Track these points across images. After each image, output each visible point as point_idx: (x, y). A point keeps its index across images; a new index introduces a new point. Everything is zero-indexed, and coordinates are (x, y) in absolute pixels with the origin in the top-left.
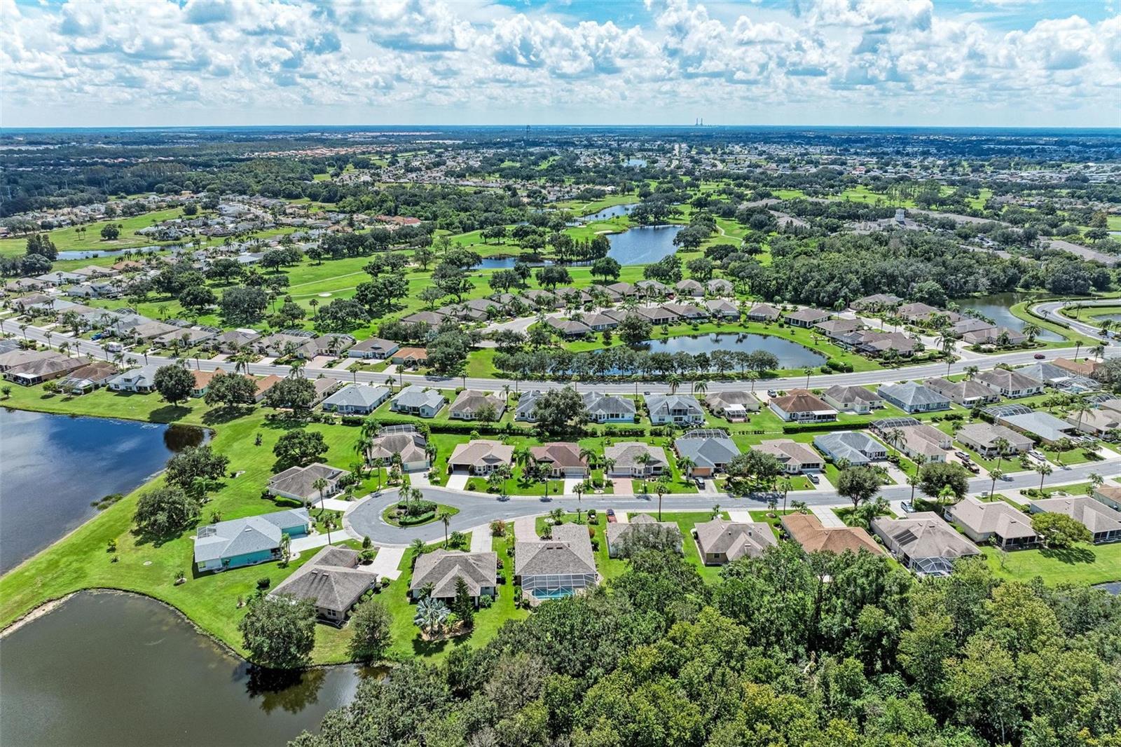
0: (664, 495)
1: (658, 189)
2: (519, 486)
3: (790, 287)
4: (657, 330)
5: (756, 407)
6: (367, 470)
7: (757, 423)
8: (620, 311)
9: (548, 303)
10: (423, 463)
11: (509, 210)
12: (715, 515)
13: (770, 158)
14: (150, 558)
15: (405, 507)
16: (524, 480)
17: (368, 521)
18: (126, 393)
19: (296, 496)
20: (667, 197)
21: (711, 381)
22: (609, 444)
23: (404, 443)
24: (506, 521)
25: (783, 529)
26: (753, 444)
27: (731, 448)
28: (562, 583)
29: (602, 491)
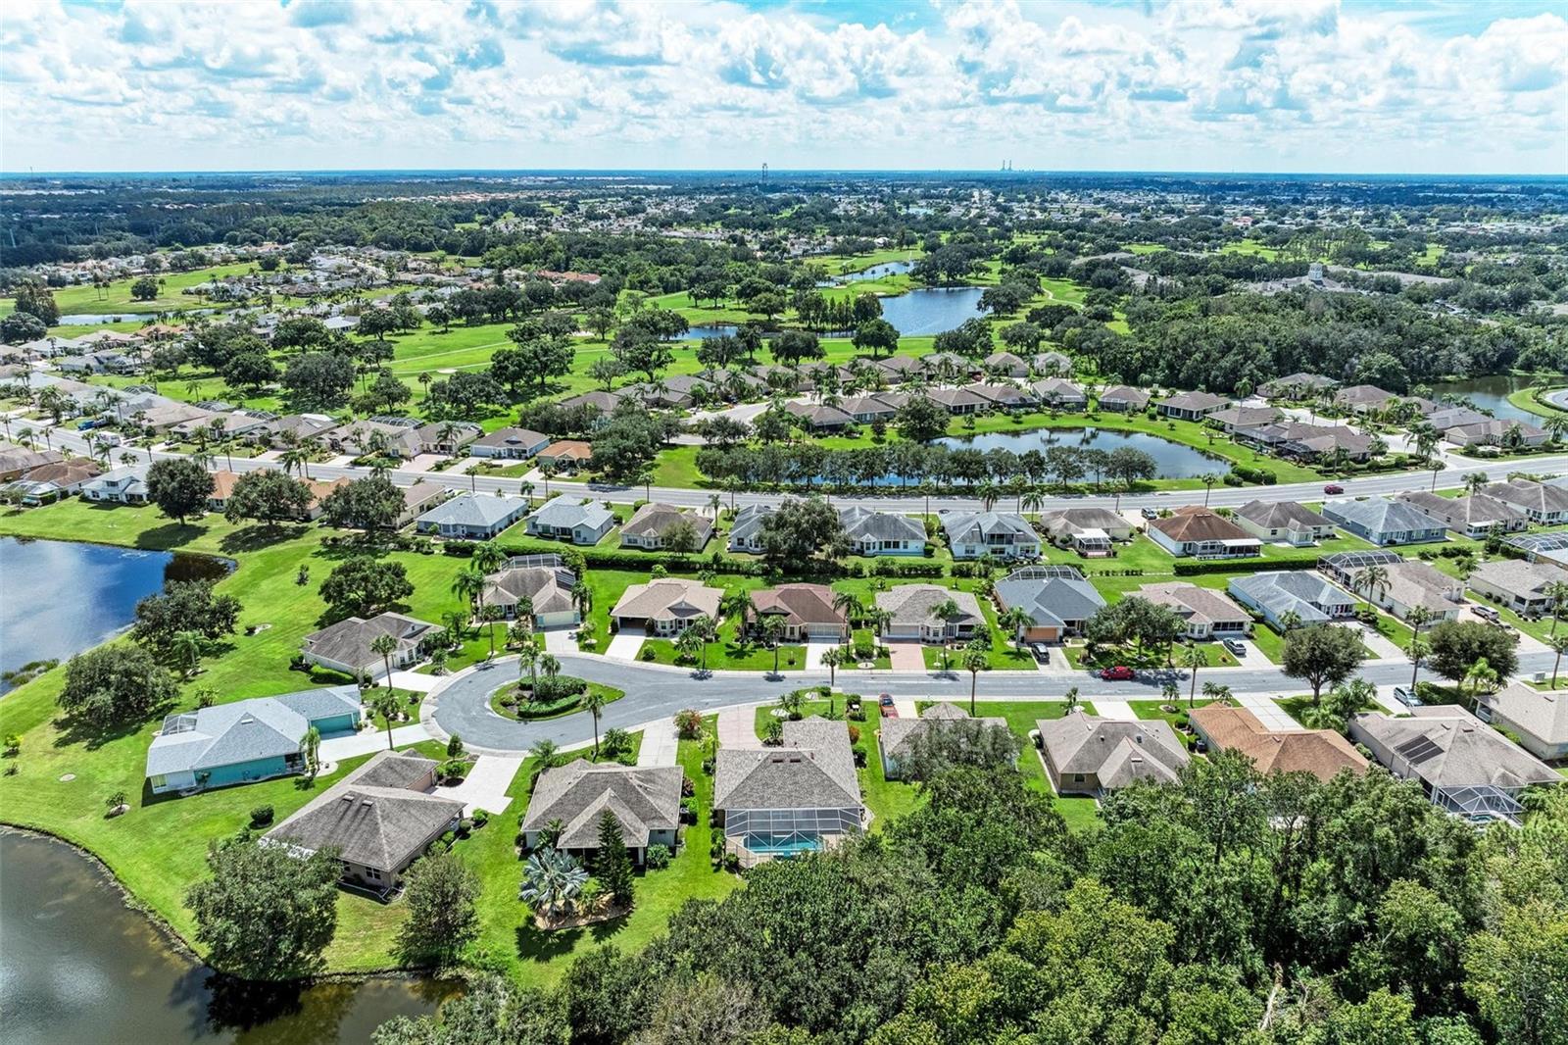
0: (980, 673)
1: (952, 240)
2: (728, 654)
3: (1162, 363)
4: (957, 422)
5: (1125, 534)
6: (476, 625)
7: (1128, 559)
8: (898, 396)
9: (787, 384)
10: (569, 615)
11: (733, 264)
12: (1070, 705)
13: (1111, 206)
14: (73, 769)
15: (529, 688)
16: (738, 645)
17: (465, 710)
18: (109, 504)
19: (345, 665)
20: (966, 249)
21: (1047, 496)
22: (882, 588)
23: (540, 582)
24: (704, 713)
25: (1193, 731)
26: (1125, 590)
27: (1092, 596)
28: (799, 825)
29: (871, 665)
